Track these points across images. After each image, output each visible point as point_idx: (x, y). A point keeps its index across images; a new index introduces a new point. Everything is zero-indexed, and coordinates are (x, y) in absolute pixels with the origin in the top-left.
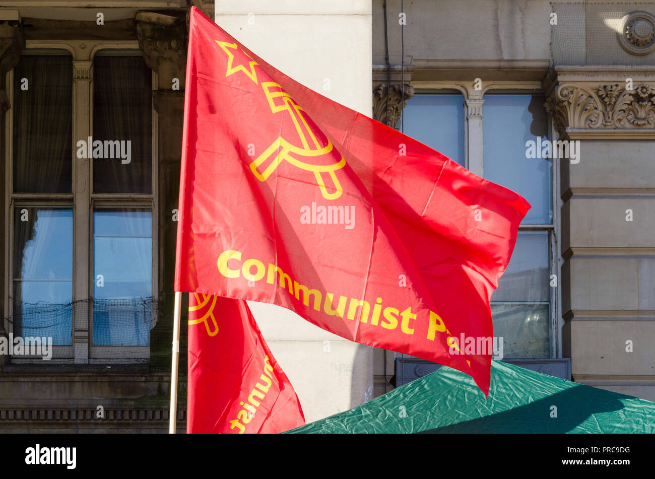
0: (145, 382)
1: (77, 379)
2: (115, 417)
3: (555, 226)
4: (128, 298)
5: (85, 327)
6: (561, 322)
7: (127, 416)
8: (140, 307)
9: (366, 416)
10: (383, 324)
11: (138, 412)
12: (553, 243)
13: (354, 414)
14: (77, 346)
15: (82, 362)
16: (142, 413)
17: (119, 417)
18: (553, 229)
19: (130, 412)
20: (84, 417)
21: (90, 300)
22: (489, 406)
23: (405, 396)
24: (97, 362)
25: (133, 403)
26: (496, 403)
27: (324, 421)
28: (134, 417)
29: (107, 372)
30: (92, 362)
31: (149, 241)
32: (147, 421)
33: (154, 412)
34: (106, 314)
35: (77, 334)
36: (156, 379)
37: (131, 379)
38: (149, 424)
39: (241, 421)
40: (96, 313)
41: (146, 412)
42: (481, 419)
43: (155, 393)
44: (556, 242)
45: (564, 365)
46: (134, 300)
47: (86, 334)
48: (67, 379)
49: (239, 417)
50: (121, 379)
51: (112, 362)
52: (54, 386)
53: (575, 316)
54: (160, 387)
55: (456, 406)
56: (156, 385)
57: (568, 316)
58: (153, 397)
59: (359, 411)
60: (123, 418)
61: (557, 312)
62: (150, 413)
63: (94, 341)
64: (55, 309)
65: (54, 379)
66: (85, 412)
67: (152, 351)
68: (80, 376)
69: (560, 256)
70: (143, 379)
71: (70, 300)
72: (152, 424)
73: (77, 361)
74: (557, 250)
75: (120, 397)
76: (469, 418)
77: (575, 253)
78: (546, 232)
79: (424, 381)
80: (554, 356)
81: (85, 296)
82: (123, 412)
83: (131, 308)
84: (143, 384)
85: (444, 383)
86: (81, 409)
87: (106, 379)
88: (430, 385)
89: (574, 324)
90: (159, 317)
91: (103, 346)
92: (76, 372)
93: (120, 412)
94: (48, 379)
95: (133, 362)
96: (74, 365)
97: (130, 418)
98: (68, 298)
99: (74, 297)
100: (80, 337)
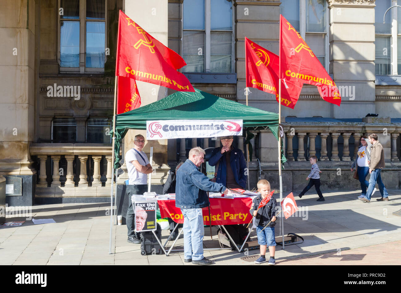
0: (103, 80)
1: (81, 79)
2: (93, 91)
3: (233, 31)
4: (97, 52)
5: (84, 62)
6: (234, 61)
7: (97, 91)
8: (101, 56)
9: (161, 103)
10: (166, 81)
11: (101, 89)
12: (232, 36)
13: (158, 102)
14: (81, 68)
15: (83, 73)
16: (102, 90)
17: (94, 91)
18: (232, 32)
19: (98, 89)
20: (84, 91)
21: (85, 53)
22: (191, 100)
23: (171, 98)
24: (87, 73)
25: (99, 86)
26: (192, 100)
27: (150, 104)
28: (99, 91)
29: (91, 77)
30: (86, 73)
31: (104, 34)
32: (103, 92)
33: (106, 89)
34: (90, 57)
35: (81, 64)
36: (106, 79)
37: (98, 79)
38: (104, 93)
39: (133, 99)
40: (87, 57)
41: (103, 89)
42: (188, 103)
43: (106, 83)
44: (233, 36)
45: (234, 75)
46: (99, 53)
47: (84, 64)
48: (78, 79)
49: (132, 98)
50: (95, 79)
51: (92, 73)
52: (74, 81)
53: (238, 60)
54: (108, 81)
55: (183, 100)
56: (106, 81)
57: (236, 59)
58: (105, 85)
59: (159, 102)
60: (96, 91)
61: (233, 58)
62: (104, 90)
63: (86, 66)
64: (73, 56)
65: (74, 79)
66: (84, 89)
67: (105, 70)
68: (82, 78)
69: (234, 40)
70: (102, 79)
71: (79, 53)
72: (105, 93)
73: (81, 73)
74: (233, 39)
75: (95, 84)
76: (185, 103)
77: (238, 40)
78: (230, 33)
79: (176, 94)
80: (232, 72)
81: (83, 52)
82: (96, 89)
83: (98, 56)
84: (102, 81)
85: (181, 94)
86: (83, 88)
87: (90, 79)
88: (177, 95)
89: (238, 62)
90: (107, 59)
91: (89, 68)
92: (81, 77)
93: (95, 89)
94: (72, 79)
95: (99, 73)
96: (80, 74)
97: (98, 91)
98: (78, 53)
99: (80, 52)
100: (82, 65)
